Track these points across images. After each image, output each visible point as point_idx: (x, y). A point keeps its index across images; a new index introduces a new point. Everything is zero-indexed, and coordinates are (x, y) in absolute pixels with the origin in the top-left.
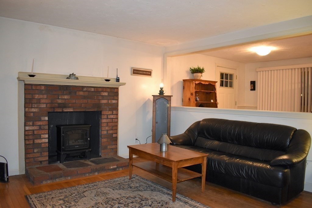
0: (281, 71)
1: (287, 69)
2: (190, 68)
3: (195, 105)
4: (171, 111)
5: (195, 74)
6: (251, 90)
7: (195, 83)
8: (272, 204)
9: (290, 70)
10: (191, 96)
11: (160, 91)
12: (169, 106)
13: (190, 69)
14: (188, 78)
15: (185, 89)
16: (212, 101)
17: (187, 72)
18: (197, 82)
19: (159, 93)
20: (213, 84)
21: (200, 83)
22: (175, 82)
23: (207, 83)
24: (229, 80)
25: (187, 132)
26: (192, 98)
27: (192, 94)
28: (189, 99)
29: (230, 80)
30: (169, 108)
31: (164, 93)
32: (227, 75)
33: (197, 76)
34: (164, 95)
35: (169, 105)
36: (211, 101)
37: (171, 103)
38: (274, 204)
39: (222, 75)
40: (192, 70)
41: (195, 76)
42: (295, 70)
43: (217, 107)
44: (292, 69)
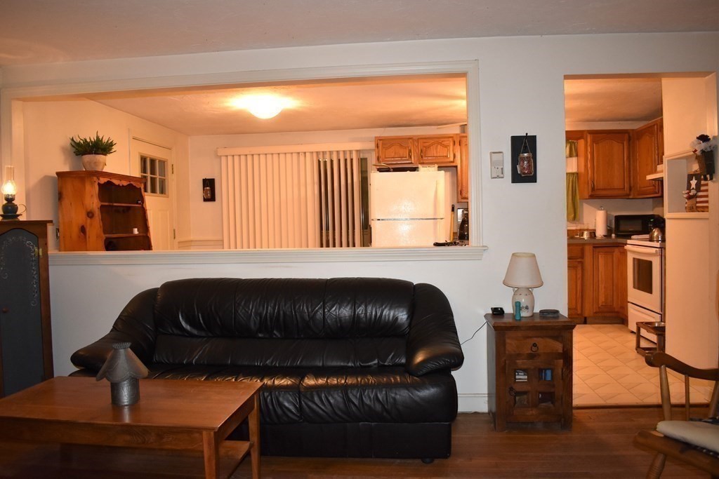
0: (275, 157)
1: (288, 153)
2: (72, 140)
3: (102, 244)
4: (50, 268)
5: (87, 158)
6: (205, 200)
7: (99, 184)
8: (423, 462)
9: (295, 156)
10: (89, 220)
11: (5, 207)
12: (41, 254)
13: (70, 141)
14: (66, 169)
15: (66, 202)
16: (136, 231)
17: (64, 149)
18: (103, 180)
19: (2, 213)
20: (137, 186)
21: (108, 182)
22: (34, 180)
23: (125, 183)
24: (157, 176)
25: (120, 326)
26: (91, 225)
27: (90, 215)
28: (83, 229)
29: (151, 174)
30: (41, 261)
31: (18, 213)
32: (153, 161)
33: (96, 163)
34: (21, 219)
35: (41, 250)
36: (132, 232)
37: (46, 244)
38: (428, 460)
39: (143, 160)
40: (78, 144)
41: (90, 163)
42: (305, 156)
43: (149, 247)
44: (299, 153)
